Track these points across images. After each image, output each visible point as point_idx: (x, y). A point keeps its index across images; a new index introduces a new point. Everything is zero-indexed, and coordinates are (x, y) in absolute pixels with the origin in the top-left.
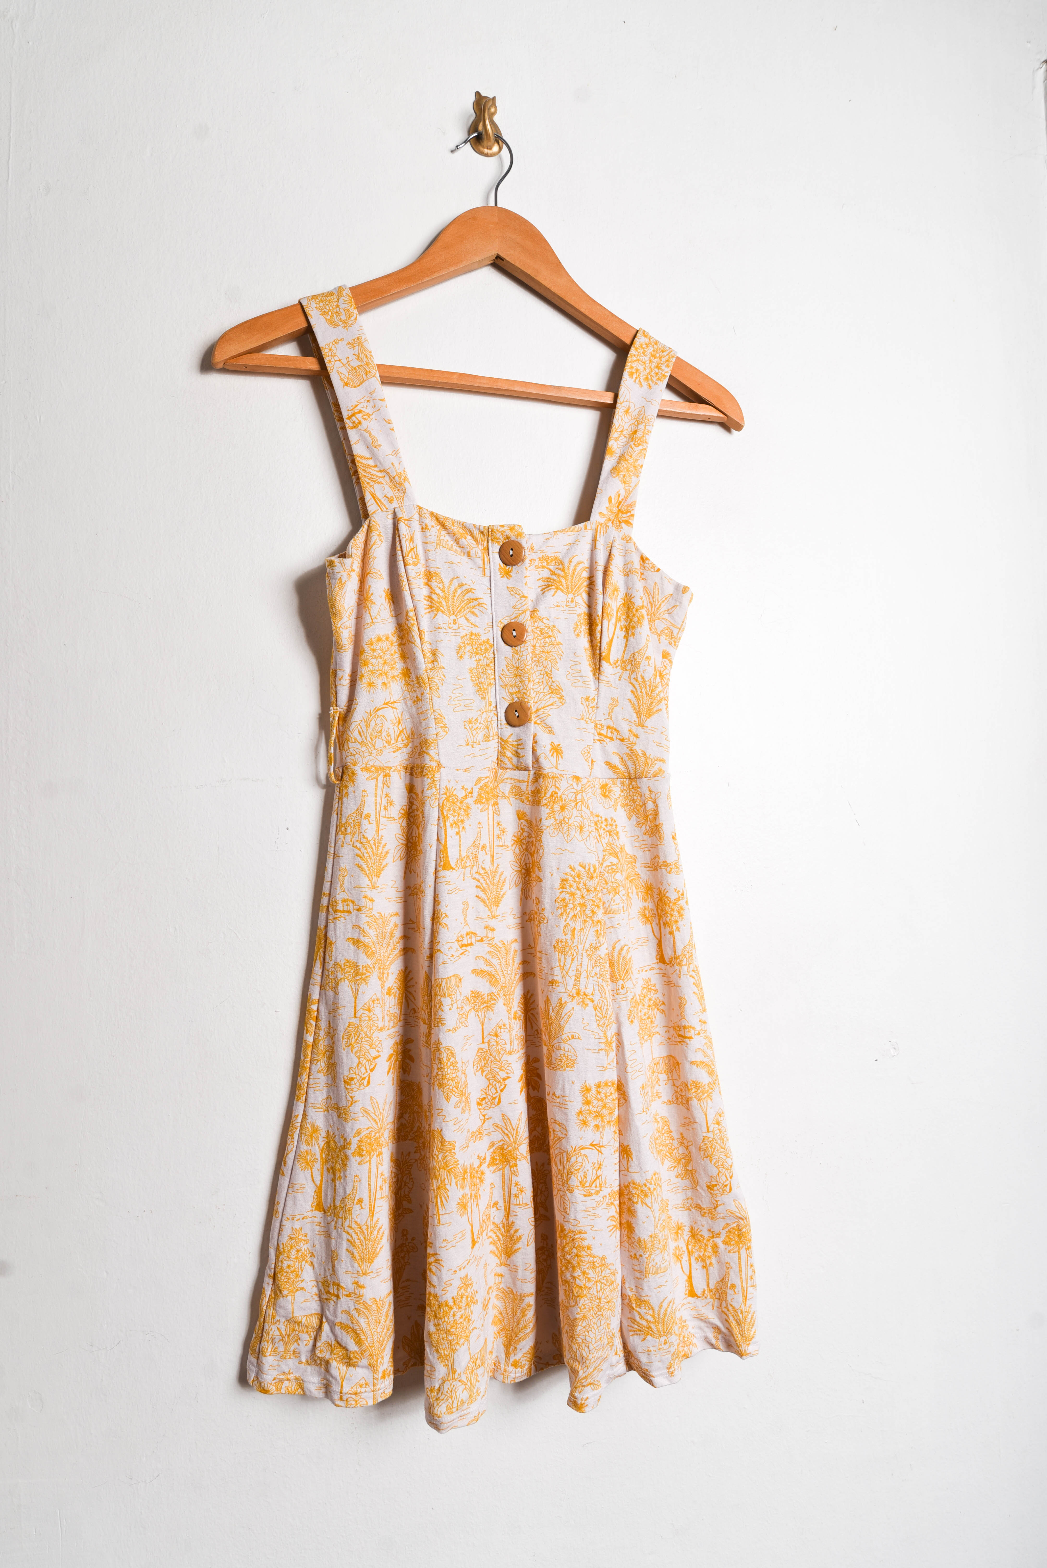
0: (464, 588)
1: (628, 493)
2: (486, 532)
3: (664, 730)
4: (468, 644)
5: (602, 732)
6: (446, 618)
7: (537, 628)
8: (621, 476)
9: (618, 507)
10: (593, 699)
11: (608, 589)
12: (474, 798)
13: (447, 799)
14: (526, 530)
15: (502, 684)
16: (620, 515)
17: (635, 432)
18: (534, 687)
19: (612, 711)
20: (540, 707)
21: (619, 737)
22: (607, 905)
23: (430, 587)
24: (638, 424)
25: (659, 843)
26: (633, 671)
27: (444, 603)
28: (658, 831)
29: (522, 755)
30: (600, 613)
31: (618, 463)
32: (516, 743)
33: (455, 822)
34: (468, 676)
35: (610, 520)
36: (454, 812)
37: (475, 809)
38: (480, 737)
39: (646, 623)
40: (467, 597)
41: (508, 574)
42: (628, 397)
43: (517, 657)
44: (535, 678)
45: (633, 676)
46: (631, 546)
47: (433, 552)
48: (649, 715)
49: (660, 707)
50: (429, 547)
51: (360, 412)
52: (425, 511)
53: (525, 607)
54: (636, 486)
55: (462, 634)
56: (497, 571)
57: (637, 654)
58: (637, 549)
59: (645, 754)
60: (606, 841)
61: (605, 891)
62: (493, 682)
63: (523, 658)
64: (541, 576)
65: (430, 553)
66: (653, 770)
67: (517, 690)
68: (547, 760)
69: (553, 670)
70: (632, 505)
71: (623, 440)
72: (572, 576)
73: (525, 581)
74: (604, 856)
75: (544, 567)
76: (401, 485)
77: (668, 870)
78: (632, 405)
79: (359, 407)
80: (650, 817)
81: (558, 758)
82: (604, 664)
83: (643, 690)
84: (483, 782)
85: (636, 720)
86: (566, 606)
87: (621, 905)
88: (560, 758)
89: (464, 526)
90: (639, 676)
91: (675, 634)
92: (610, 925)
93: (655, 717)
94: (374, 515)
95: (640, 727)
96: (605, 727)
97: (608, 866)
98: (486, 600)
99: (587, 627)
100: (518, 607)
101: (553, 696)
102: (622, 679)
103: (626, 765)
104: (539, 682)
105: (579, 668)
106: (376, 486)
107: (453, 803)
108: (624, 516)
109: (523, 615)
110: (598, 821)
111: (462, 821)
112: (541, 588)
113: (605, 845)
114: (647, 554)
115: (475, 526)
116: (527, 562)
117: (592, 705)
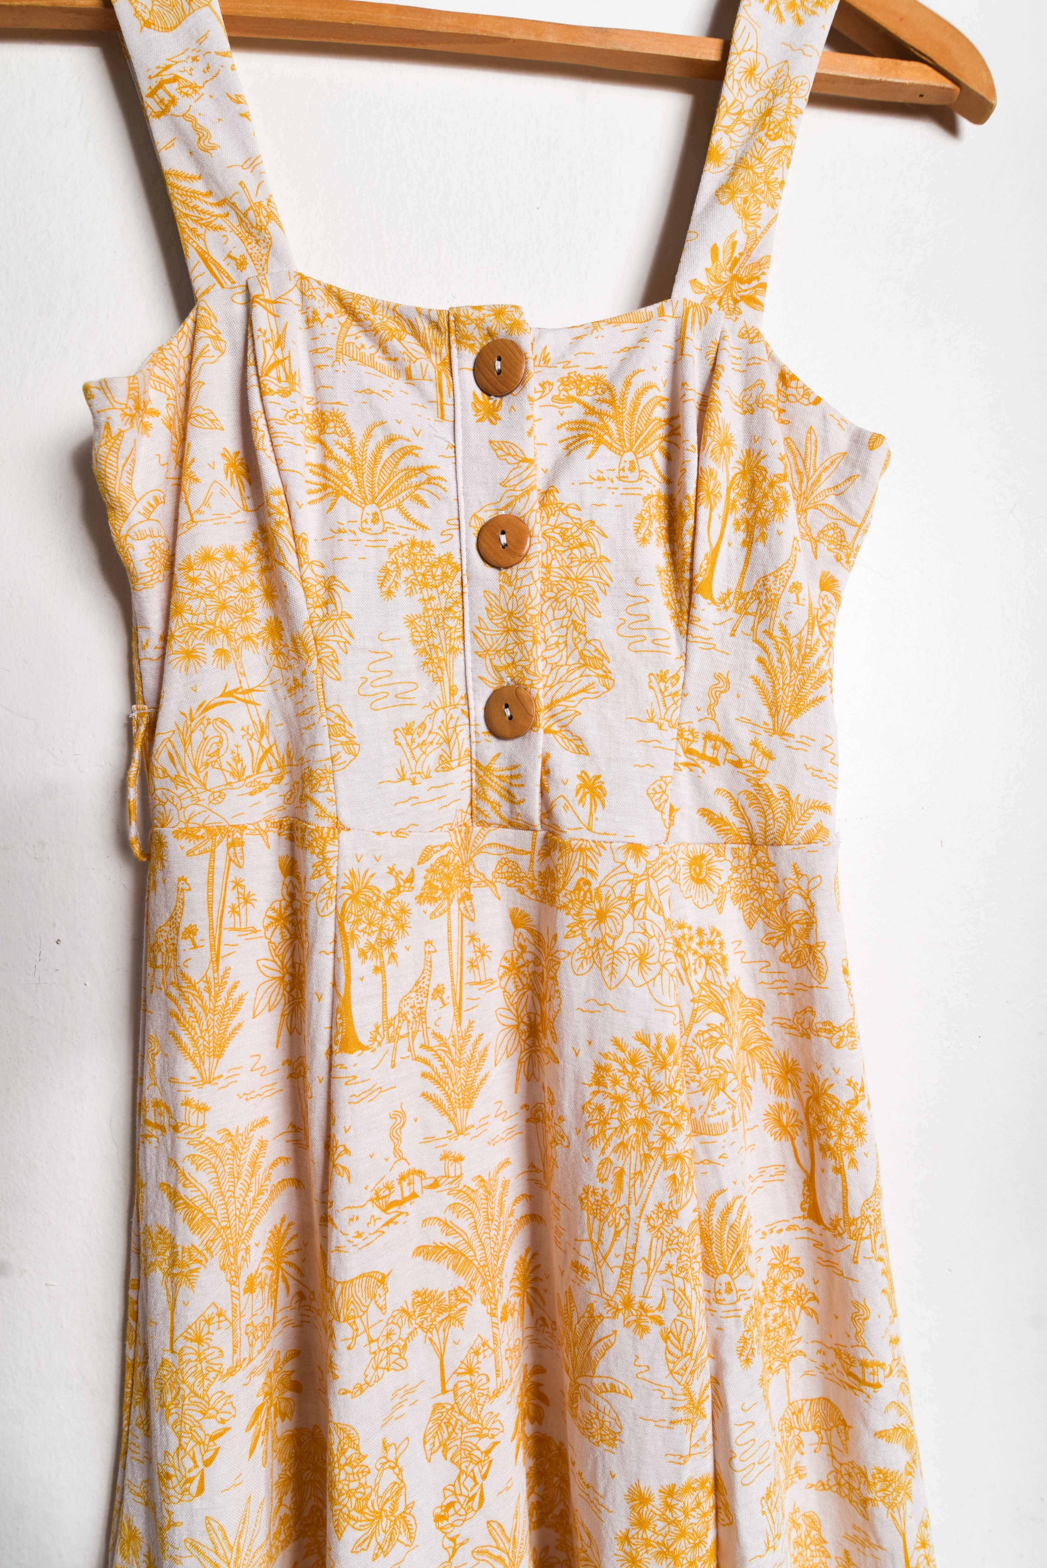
0: (398, 445)
1: (754, 240)
2: (443, 324)
3: (829, 741)
4: (405, 565)
5: (694, 746)
6: (356, 510)
7: (555, 527)
8: (739, 201)
9: (731, 270)
10: (676, 677)
11: (709, 440)
12: (417, 892)
13: (354, 897)
14: (533, 318)
15: (479, 649)
16: (737, 285)
17: (769, 112)
18: (547, 654)
19: (717, 702)
20: (559, 696)
21: (730, 757)
22: (698, 1115)
23: (323, 444)
24: (775, 96)
25: (815, 984)
26: (763, 616)
27: (351, 477)
28: (815, 957)
29: (518, 798)
30: (691, 491)
31: (732, 174)
32: (508, 773)
33: (371, 947)
34: (405, 633)
35: (714, 297)
36: (371, 923)
37: (419, 914)
38: (432, 760)
39: (791, 510)
40: (402, 465)
41: (492, 415)
42: (752, 42)
43: (510, 589)
44: (549, 634)
45: (762, 627)
46: (758, 350)
47: (330, 369)
48: (798, 707)
49: (821, 692)
50: (321, 360)
51: (175, 79)
52: (315, 285)
53: (528, 482)
54: (769, 225)
55: (391, 544)
56: (470, 408)
57: (771, 579)
58: (772, 358)
59: (788, 795)
60: (699, 977)
61: (694, 1085)
62: (458, 644)
63: (521, 593)
64: (565, 419)
65: (321, 372)
66: (805, 828)
67: (509, 661)
68: (570, 812)
69: (588, 616)
70: (762, 264)
71: (741, 132)
72: (632, 415)
73: (528, 425)
74: (695, 1011)
75: (571, 399)
76: (261, 228)
77: (835, 1041)
78: (761, 59)
79: (174, 70)
80: (796, 926)
81: (594, 805)
82: (700, 601)
83: (785, 656)
84: (436, 856)
85: (769, 720)
86: (619, 478)
87: (729, 1113)
88: (600, 807)
89: (396, 312)
90: (777, 626)
91: (849, 539)
92: (703, 1157)
93: (810, 714)
94: (205, 297)
95: (776, 738)
96: (701, 736)
97: (703, 1033)
98: (445, 470)
99: (664, 525)
100: (513, 483)
101: (588, 672)
102: (738, 633)
103: (744, 817)
104: (557, 644)
105: (644, 612)
106: (211, 236)
107: (368, 904)
108: (744, 287)
109: (523, 500)
110: (683, 937)
111: (390, 942)
112: (564, 445)
113: (696, 988)
114: (793, 368)
115: (419, 311)
116: (533, 384)
117: (673, 690)
